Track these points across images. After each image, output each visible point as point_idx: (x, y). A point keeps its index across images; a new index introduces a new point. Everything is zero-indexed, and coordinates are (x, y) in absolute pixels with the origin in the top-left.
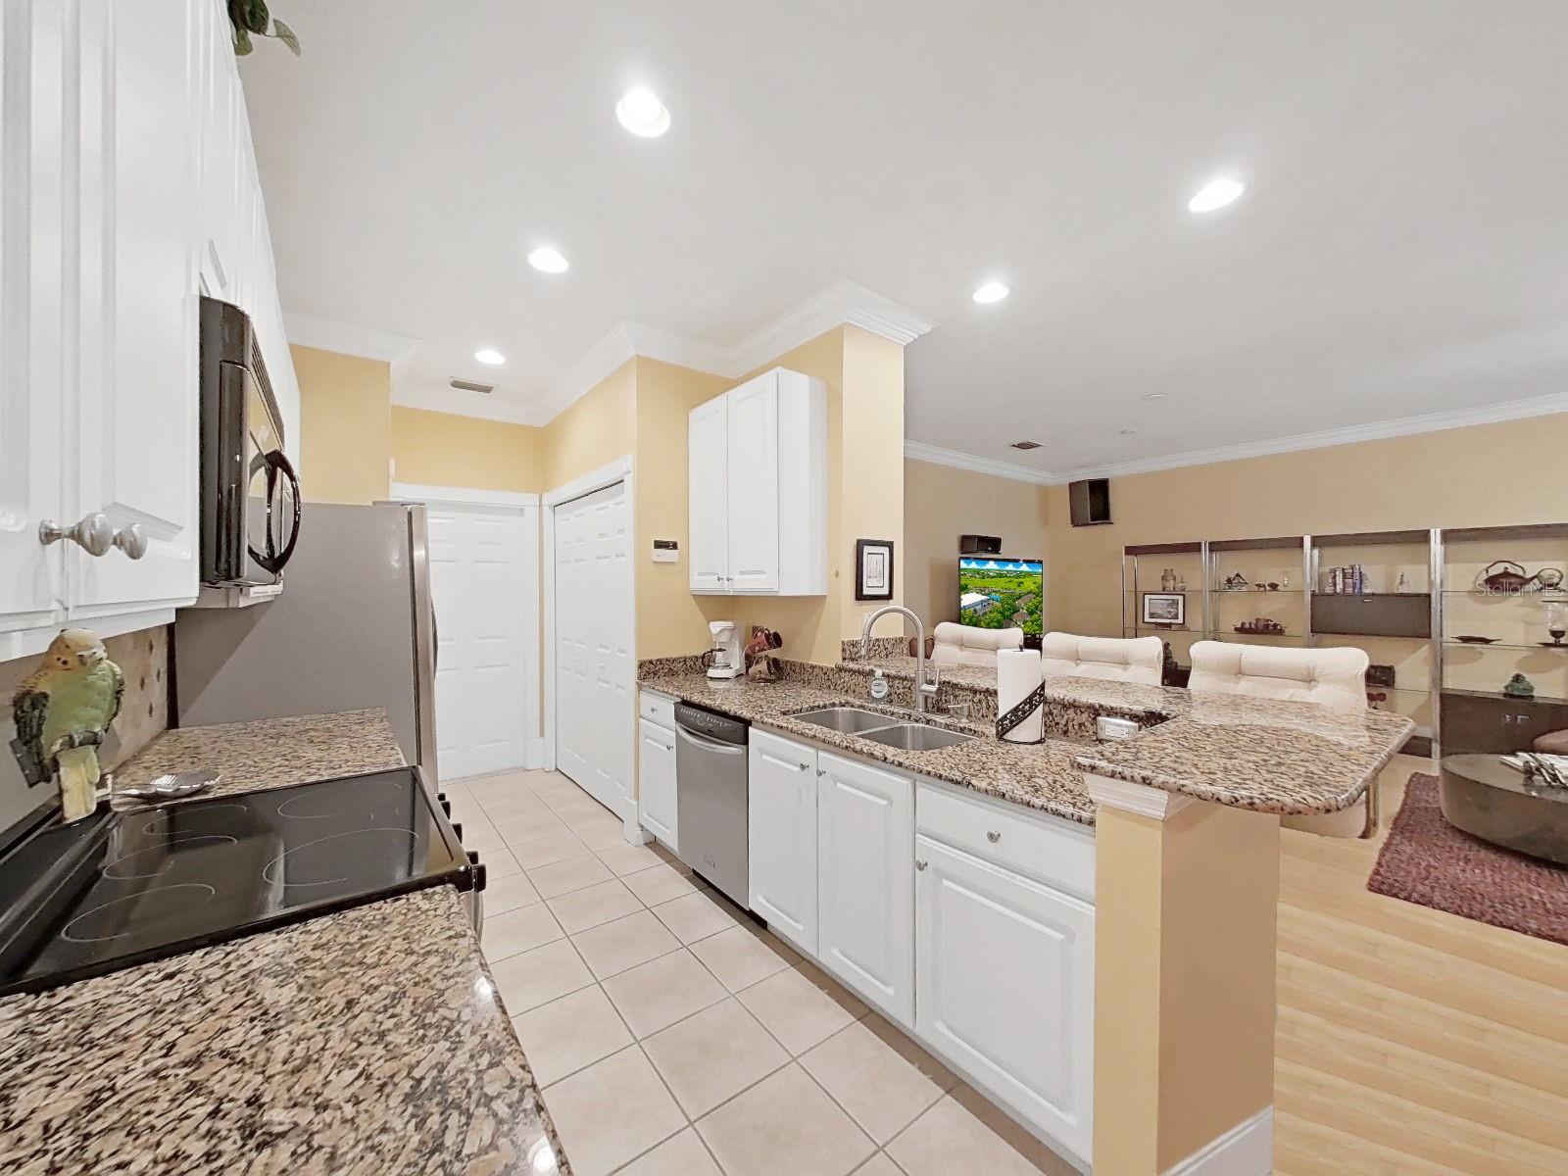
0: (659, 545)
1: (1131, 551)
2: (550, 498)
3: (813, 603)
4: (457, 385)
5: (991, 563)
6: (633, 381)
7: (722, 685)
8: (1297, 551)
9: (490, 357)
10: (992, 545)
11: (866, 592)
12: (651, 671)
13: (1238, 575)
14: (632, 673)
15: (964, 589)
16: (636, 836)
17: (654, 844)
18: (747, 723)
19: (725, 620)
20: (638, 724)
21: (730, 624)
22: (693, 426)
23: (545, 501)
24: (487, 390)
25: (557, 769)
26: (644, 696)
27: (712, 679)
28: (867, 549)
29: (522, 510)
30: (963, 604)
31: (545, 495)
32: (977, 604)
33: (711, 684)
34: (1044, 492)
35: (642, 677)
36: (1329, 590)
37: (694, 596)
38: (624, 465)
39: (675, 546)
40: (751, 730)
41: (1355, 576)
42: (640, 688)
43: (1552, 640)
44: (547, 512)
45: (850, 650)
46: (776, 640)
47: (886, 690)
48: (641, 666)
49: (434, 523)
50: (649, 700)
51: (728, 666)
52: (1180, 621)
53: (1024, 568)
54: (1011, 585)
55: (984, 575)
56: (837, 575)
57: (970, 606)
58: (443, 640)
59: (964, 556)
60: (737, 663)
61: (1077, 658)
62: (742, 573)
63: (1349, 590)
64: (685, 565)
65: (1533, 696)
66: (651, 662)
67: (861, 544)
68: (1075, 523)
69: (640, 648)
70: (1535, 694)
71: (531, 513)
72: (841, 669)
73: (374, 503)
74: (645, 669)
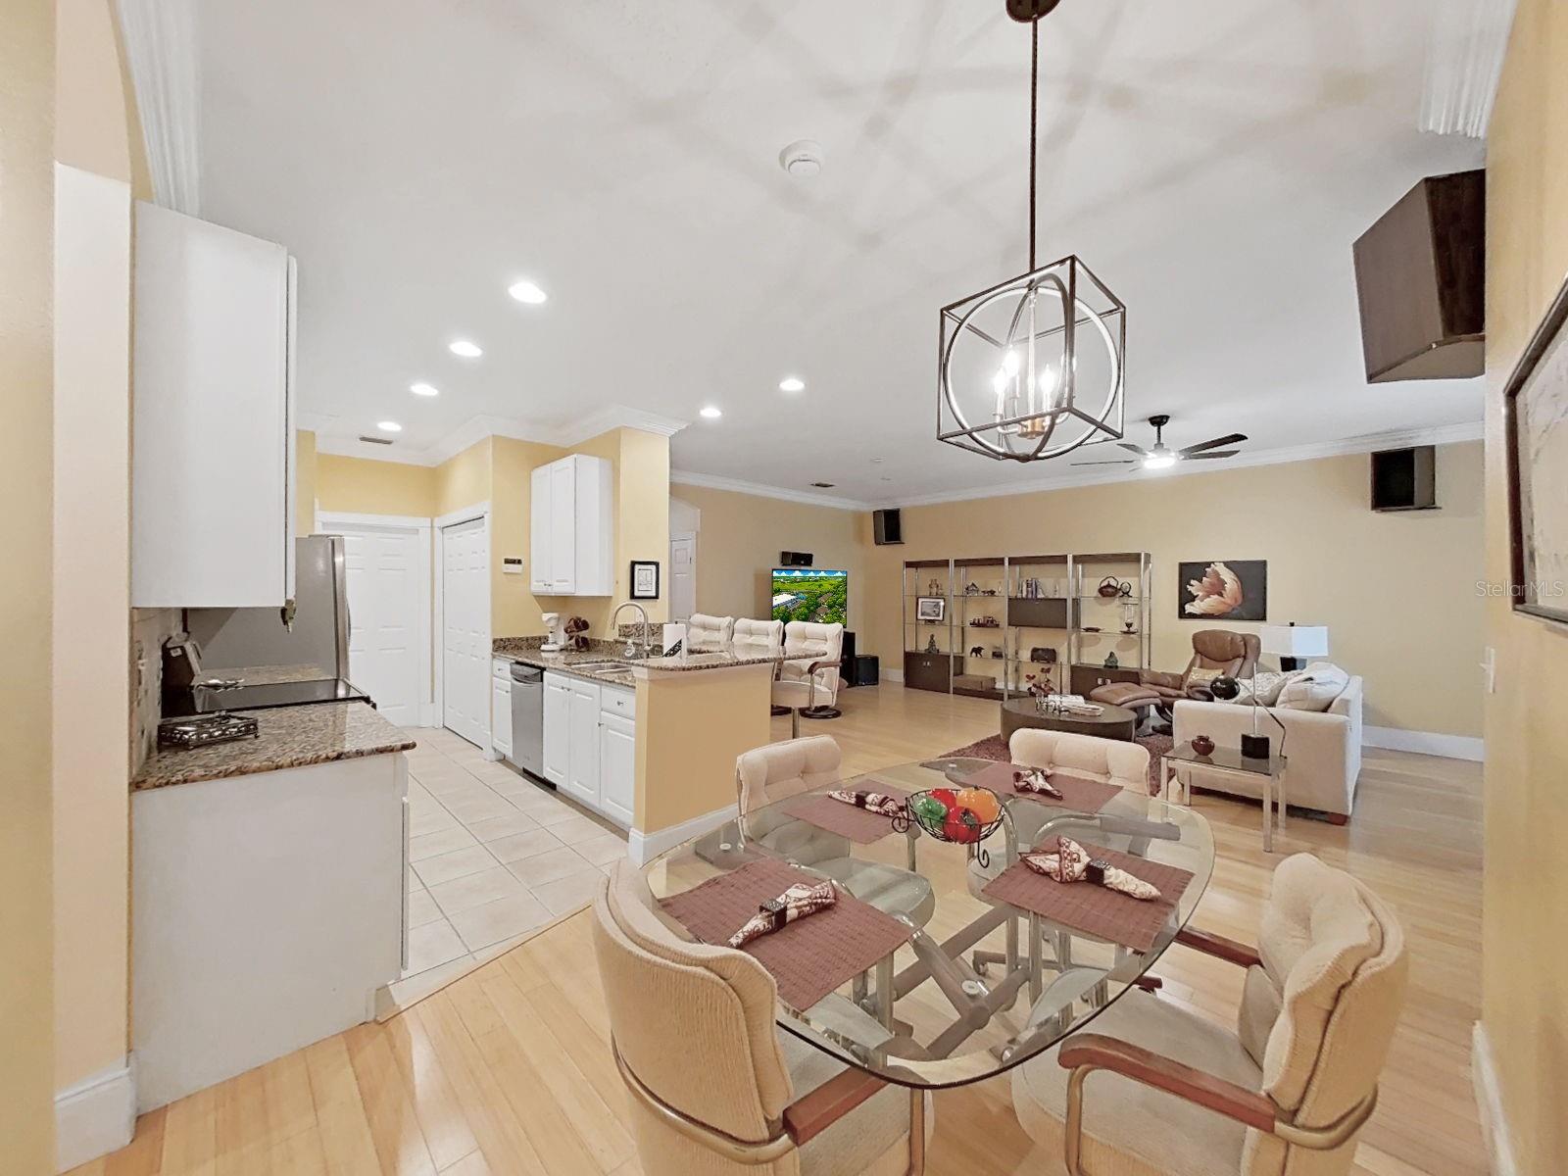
0: (507, 561)
1: (909, 565)
2: (439, 522)
3: (605, 600)
4: (364, 439)
5: (797, 572)
6: (489, 452)
7: (551, 655)
8: (1001, 567)
9: (389, 427)
10: (803, 560)
11: (637, 594)
12: (501, 646)
13: (973, 584)
14: (490, 646)
15: (778, 592)
16: (492, 755)
17: (503, 760)
18: (543, 669)
19: (553, 612)
20: (492, 680)
21: (555, 615)
22: (533, 481)
23: (435, 525)
24: (388, 443)
25: (444, 727)
26: (496, 662)
27: (543, 651)
28: (637, 567)
29: (418, 530)
30: (775, 603)
31: (436, 520)
32: (787, 602)
33: (543, 654)
34: (858, 516)
35: (495, 650)
36: (1019, 596)
37: (535, 596)
38: (484, 507)
39: (519, 562)
40: (545, 673)
41: (1033, 586)
42: (494, 657)
43: (1126, 629)
44: (437, 532)
45: (626, 631)
46: (585, 625)
47: (634, 651)
48: (494, 642)
49: (350, 539)
50: (498, 663)
51: (555, 643)
52: (941, 618)
53: (822, 574)
54: (813, 587)
55: (795, 581)
56: (617, 582)
57: (782, 604)
58: (356, 628)
59: (784, 568)
60: (562, 639)
61: (751, 633)
62: (558, 581)
63: (1030, 596)
64: (528, 574)
65: (1117, 667)
66: (502, 640)
67: (634, 564)
68: (877, 543)
69: (493, 631)
70: (1119, 664)
71: (425, 534)
72: (617, 642)
73: (310, 536)
74: (497, 644)
